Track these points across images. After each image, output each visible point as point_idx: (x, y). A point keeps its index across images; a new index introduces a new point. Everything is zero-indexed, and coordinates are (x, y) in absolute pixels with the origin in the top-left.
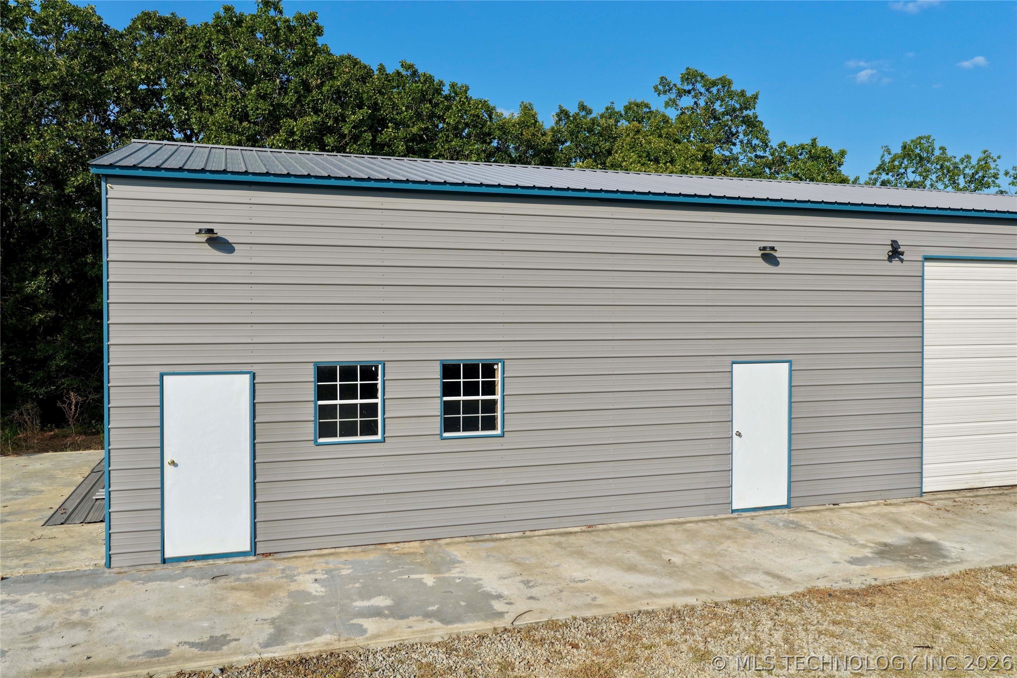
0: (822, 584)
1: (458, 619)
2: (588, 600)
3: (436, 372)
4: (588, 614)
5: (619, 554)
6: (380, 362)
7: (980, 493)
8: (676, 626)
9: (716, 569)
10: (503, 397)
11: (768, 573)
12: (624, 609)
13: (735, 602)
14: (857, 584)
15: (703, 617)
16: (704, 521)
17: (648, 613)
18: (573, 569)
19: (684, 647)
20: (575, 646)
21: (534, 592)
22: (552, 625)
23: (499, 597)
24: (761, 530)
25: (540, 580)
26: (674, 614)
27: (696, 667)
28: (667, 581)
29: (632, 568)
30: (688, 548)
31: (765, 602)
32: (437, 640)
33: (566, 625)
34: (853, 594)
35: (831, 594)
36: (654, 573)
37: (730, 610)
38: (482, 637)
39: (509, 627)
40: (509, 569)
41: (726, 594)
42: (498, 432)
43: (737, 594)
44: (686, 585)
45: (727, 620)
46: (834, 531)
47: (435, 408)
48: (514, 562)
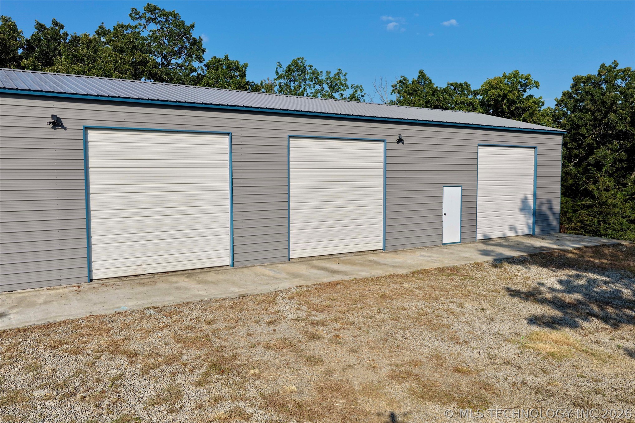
7: (142, 277)
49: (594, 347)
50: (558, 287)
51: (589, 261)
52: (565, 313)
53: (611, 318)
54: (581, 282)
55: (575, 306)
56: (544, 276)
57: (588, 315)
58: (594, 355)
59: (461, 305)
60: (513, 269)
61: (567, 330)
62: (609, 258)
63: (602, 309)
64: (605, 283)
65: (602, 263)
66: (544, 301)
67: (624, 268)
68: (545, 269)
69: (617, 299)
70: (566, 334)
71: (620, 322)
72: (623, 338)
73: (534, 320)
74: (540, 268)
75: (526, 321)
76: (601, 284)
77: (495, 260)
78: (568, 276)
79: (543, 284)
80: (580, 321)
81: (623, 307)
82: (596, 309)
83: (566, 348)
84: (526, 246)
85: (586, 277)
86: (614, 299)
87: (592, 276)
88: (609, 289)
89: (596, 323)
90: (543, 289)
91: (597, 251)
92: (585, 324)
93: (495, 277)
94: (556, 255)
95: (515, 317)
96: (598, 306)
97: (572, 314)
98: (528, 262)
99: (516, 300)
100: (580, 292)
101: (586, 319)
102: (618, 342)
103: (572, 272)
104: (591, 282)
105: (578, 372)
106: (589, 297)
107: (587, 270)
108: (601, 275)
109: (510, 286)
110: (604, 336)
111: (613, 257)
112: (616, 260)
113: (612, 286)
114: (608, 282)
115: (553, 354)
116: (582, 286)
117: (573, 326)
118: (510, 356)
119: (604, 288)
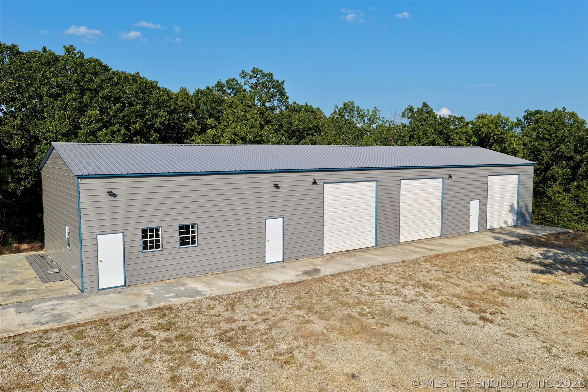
0: (286, 282)
1: (194, 297)
2: (227, 290)
3: (177, 228)
4: (227, 293)
5: (233, 278)
6: (161, 227)
8: (249, 294)
9: (260, 280)
10: (197, 234)
11: (273, 280)
12: (236, 291)
13: (264, 288)
14: (295, 281)
15: (256, 292)
16: (257, 267)
17: (242, 292)
18: (221, 283)
19: (251, 298)
20: (225, 300)
21: (212, 289)
22: (219, 296)
23: (203, 291)
24: (274, 269)
25: (213, 286)
26: (249, 291)
27: (253, 302)
28: (247, 284)
29: (237, 282)
30: (253, 275)
31: (271, 287)
32: (191, 301)
33: (222, 296)
34: (293, 284)
35: (288, 284)
36: (243, 282)
37: (262, 290)
38: (202, 300)
39: (208, 297)
40: (203, 284)
41: (262, 286)
42: (196, 245)
43: (264, 286)
44: (252, 285)
45: (262, 292)
46: (294, 268)
47: (177, 239)
48: (204, 282)
49: (561, 281)
50: (540, 256)
51: (553, 243)
52: (547, 268)
53: (567, 270)
54: (551, 254)
55: (550, 265)
56: (532, 251)
57: (557, 269)
58: (561, 284)
59: (500, 265)
60: (515, 247)
61: (549, 275)
62: (563, 241)
63: (562, 267)
64: (563, 254)
65: (560, 244)
66: (535, 263)
67: (571, 246)
68: (531, 247)
69: (569, 262)
70: (548, 276)
71: (571, 272)
72: (572, 278)
73: (534, 271)
74: (529, 247)
75: (530, 272)
76: (560, 255)
77: (504, 243)
78: (544, 251)
79: (532, 255)
80: (554, 272)
81: (572, 265)
82: (560, 267)
83: (550, 281)
84: (516, 234)
85: (553, 251)
86: (567, 262)
87: (555, 251)
88: (565, 258)
89: (561, 272)
90: (533, 257)
91: (556, 236)
92: (556, 273)
93: (508, 252)
94: (535, 239)
95: (526, 270)
96: (561, 265)
97: (549, 269)
98: (521, 243)
99: (523, 262)
100: (551, 259)
101: (556, 271)
102: (571, 279)
103: (545, 249)
104: (556, 254)
105: (556, 289)
106: (556, 261)
107: (552, 248)
108: (560, 250)
109: (517, 256)
110: (565, 277)
111: (565, 240)
112: (567, 242)
113: (566, 256)
114: (564, 254)
115: (545, 283)
116: (551, 256)
117: (551, 273)
118: (530, 284)
119: (562, 257)
